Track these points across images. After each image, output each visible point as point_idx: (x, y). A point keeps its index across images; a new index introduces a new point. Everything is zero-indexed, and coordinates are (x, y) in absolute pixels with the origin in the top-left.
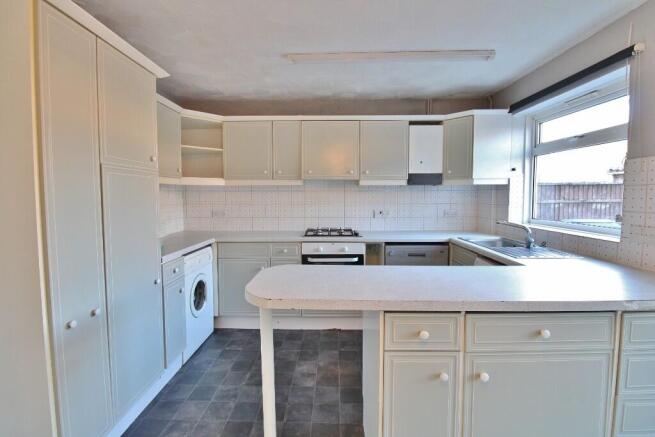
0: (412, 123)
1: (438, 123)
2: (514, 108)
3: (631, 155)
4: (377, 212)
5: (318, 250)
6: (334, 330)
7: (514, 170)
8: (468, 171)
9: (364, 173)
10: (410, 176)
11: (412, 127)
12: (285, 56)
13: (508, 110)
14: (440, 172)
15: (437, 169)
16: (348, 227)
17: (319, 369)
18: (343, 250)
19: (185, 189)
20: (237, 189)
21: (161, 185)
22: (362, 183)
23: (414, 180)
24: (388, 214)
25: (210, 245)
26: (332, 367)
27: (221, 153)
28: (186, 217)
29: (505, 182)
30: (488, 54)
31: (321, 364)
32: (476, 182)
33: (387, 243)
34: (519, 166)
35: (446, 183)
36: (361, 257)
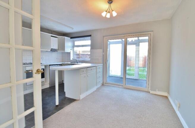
0: (51, 36)
2: (71, 38)
3: (91, 49)
8: (64, 49)
32: (65, 51)
33: (50, 65)
34: (72, 49)
35: (59, 51)
36: (44, 69)
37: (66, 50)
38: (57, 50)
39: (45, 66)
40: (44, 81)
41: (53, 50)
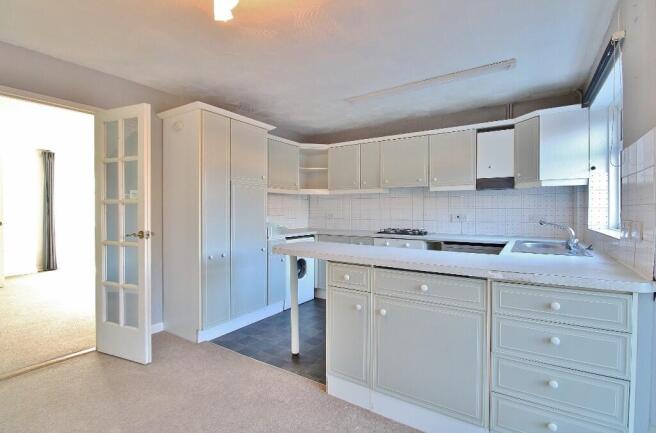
0: (479, 131)
1: (511, 127)
4: (455, 216)
7: (593, 168)
8: (536, 173)
9: (433, 180)
10: (478, 180)
11: (479, 134)
12: (345, 100)
13: (580, 105)
14: (512, 175)
15: (508, 173)
19: (309, 197)
20: (339, 197)
21: (269, 194)
22: (432, 189)
23: (483, 184)
24: (465, 217)
25: (312, 236)
27: (326, 172)
28: (309, 218)
29: (582, 183)
30: (508, 64)
32: (544, 184)
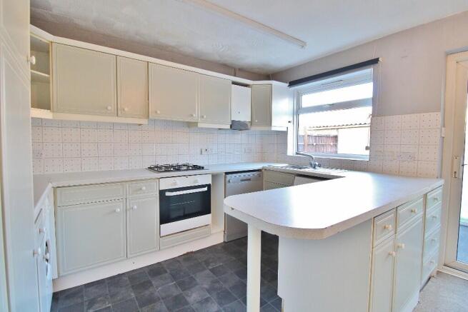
0: (234, 83)
2: (292, 84)
4: (204, 150)
5: (175, 184)
6: (188, 253)
7: (289, 122)
8: (269, 121)
9: (203, 117)
10: (233, 122)
13: (288, 84)
16: (184, 163)
17: (208, 291)
18: (196, 181)
22: (199, 125)
24: (212, 151)
26: (217, 285)
29: (285, 130)
31: (206, 286)
32: (273, 129)
33: (227, 173)
34: (291, 119)
35: (253, 128)
36: (209, 186)
37: (274, 123)
38: (249, 125)
39: (214, 176)
40: (210, 222)
41: (236, 126)
